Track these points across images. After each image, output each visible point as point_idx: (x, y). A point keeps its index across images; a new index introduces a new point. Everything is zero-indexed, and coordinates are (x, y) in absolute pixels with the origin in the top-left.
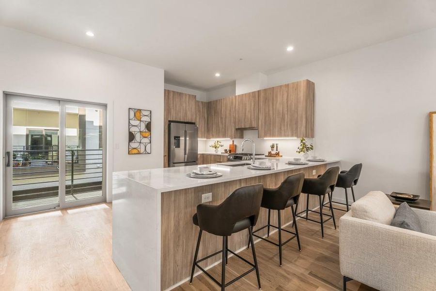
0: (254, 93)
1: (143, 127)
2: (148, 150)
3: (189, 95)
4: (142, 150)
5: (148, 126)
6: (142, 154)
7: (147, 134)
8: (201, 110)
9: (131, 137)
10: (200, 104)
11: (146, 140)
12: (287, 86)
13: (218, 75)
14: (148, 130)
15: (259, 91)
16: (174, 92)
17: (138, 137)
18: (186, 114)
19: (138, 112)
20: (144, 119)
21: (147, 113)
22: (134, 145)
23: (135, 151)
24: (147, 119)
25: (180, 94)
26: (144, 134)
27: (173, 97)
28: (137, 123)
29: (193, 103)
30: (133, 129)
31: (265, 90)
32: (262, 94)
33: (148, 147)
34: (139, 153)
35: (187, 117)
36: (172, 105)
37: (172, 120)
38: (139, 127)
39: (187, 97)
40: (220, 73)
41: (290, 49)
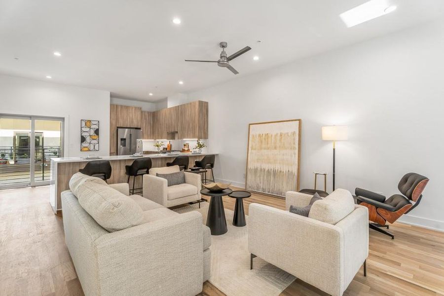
0: (176, 107)
1: (92, 132)
2: (97, 148)
3: (135, 108)
4: (92, 148)
5: (97, 132)
6: (92, 151)
7: (96, 137)
8: (147, 118)
9: (83, 139)
10: (147, 114)
11: (95, 142)
12: (191, 104)
14: (96, 134)
15: (178, 106)
16: (122, 106)
17: (88, 139)
18: (132, 122)
19: (88, 123)
20: (93, 127)
21: (96, 123)
22: (84, 145)
23: (86, 149)
24: (96, 127)
25: (127, 107)
26: (94, 137)
27: (121, 110)
28: (88, 129)
29: (139, 113)
30: (84, 134)
31: (181, 105)
32: (180, 108)
33: (97, 146)
34: (89, 150)
35: (133, 124)
36: (120, 116)
37: (120, 126)
38: (88, 133)
39: (134, 109)
40: (152, 93)
41: (181, 83)
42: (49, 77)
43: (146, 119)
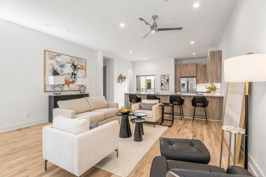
2: (168, 89)
5: (168, 80)
7: (167, 83)
9: (162, 84)
11: (167, 86)
13: (194, 54)
16: (183, 65)
17: (164, 84)
18: (190, 73)
19: (164, 76)
20: (166, 78)
21: (167, 76)
22: (163, 87)
23: (163, 89)
24: (167, 78)
25: (187, 65)
27: (183, 67)
28: (164, 79)
29: (195, 67)
30: (162, 82)
33: (168, 88)
34: (165, 90)
35: (191, 74)
36: (182, 70)
38: (164, 81)
39: (191, 65)
40: (194, 53)
41: (192, 43)
42: (146, 59)
43: (201, 70)
